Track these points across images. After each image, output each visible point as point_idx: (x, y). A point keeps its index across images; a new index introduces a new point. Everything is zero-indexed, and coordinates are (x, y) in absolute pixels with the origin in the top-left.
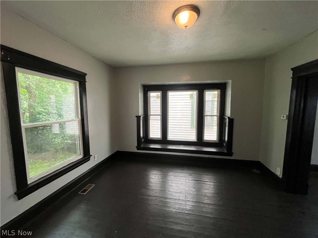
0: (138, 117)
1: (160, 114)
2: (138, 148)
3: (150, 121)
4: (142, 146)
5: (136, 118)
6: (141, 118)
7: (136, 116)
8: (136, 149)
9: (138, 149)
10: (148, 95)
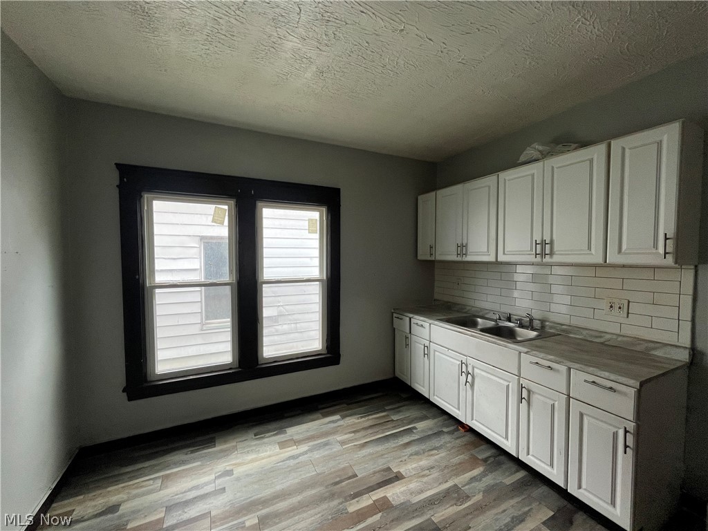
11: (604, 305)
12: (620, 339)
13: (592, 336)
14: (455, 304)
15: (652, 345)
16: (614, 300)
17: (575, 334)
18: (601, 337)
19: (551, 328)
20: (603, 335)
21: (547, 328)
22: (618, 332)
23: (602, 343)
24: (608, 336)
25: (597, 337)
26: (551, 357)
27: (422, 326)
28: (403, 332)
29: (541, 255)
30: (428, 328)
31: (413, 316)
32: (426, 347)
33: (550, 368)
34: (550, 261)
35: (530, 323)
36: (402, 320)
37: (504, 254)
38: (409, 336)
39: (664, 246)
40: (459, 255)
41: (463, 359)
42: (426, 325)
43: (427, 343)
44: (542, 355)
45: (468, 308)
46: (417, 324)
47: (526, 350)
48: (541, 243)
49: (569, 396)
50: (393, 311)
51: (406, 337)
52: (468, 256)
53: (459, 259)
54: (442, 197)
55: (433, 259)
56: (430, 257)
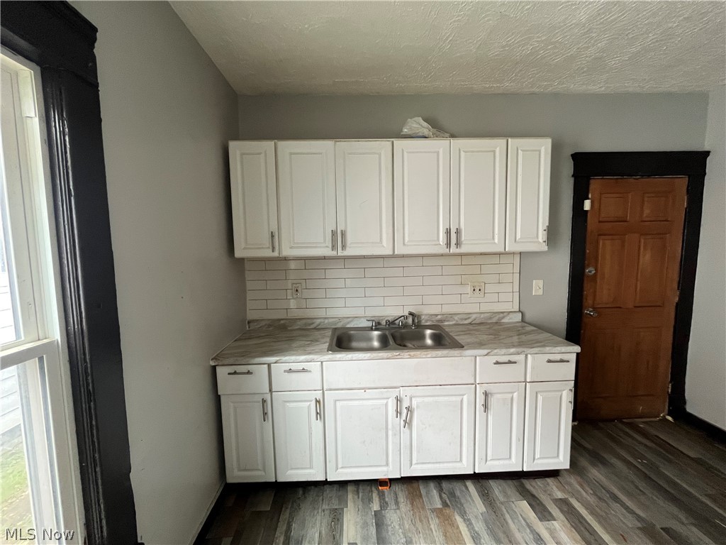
11: (469, 289)
12: (482, 316)
13: (462, 319)
14: (295, 320)
15: (502, 315)
16: (476, 284)
17: (448, 321)
18: (469, 318)
19: (427, 321)
20: (470, 316)
21: (423, 321)
22: (478, 310)
23: (470, 324)
24: (474, 316)
25: (466, 319)
26: (512, 350)
27: (304, 370)
28: (255, 394)
29: (448, 244)
30: (319, 368)
31: (278, 358)
32: (317, 401)
33: (510, 362)
34: (458, 251)
35: (413, 320)
36: (251, 373)
37: (404, 244)
38: (268, 397)
39: (542, 236)
40: (334, 247)
41: (395, 393)
42: (314, 367)
43: (319, 395)
44: (504, 351)
45: (318, 321)
46: (290, 371)
47: (485, 352)
48: (448, 232)
49: (525, 382)
50: (212, 363)
51: (264, 401)
52: (347, 249)
53: (334, 253)
54: (291, 154)
55: (276, 254)
56: (273, 251)
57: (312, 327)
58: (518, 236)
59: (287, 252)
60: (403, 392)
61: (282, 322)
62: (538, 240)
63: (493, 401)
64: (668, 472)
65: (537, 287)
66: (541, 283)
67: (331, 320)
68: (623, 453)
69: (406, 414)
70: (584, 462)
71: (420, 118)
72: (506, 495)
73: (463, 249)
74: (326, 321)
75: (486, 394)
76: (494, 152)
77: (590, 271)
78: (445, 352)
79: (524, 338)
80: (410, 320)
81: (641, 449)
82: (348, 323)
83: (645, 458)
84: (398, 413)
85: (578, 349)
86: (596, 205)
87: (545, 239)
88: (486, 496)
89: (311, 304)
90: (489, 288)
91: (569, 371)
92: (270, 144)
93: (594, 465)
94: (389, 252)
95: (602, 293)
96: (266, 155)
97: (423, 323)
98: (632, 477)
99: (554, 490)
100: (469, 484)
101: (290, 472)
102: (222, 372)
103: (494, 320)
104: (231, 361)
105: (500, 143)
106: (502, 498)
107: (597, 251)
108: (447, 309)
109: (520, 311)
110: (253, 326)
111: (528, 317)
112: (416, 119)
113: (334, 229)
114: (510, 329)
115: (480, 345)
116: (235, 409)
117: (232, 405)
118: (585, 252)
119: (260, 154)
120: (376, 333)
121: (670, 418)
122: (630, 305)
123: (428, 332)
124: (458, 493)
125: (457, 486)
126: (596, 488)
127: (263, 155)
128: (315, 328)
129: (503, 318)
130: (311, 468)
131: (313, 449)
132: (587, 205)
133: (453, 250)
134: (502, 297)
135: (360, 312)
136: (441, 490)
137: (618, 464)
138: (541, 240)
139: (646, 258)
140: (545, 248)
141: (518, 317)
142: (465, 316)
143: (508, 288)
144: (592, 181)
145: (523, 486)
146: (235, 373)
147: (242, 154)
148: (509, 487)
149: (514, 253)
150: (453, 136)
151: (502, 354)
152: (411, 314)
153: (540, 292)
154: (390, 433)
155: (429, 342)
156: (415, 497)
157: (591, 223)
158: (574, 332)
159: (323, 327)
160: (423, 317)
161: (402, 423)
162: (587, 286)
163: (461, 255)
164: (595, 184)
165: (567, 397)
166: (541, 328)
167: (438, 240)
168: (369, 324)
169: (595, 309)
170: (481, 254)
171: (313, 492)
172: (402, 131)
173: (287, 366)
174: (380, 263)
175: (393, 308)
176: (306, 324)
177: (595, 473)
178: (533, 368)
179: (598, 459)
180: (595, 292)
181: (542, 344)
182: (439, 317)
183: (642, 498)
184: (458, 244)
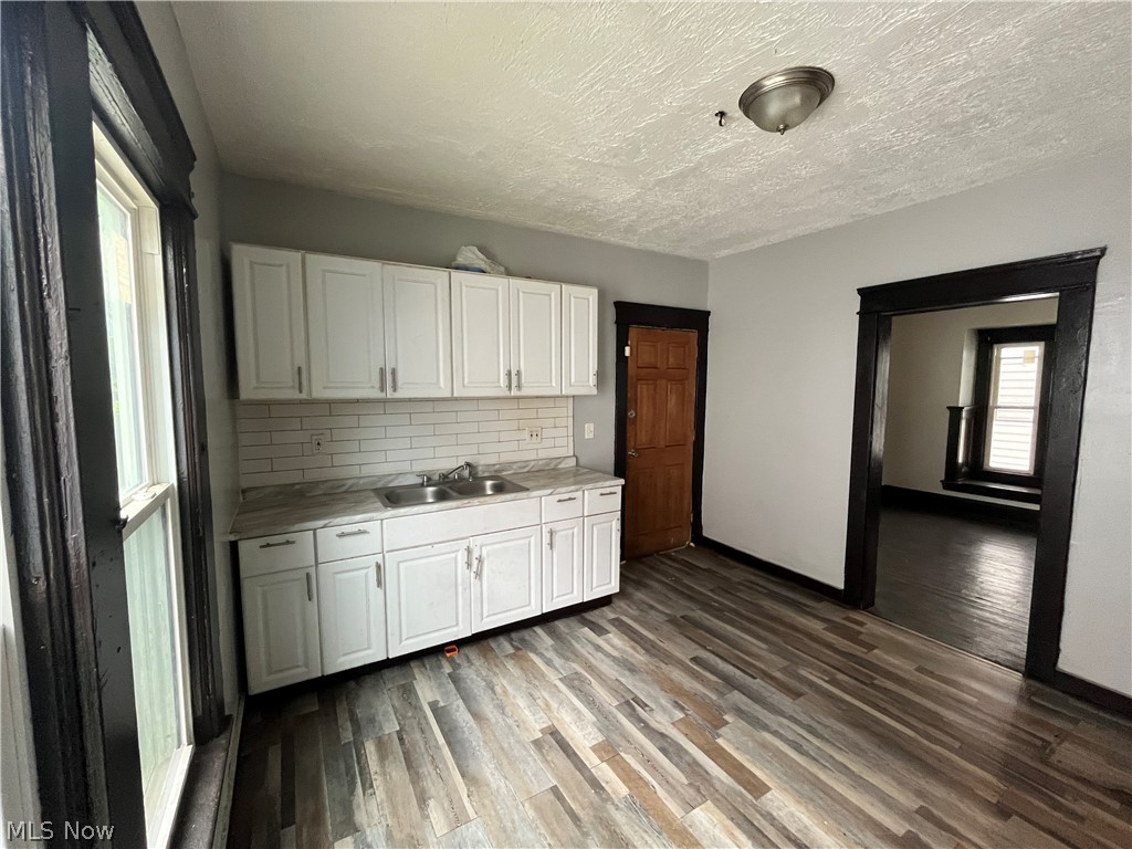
0: (955, 412)
1: (1032, 405)
2: (947, 484)
3: (994, 423)
4: (960, 482)
5: (948, 413)
6: (964, 414)
7: (949, 408)
8: (940, 485)
9: (944, 488)
10: (992, 353)
11: (526, 435)
12: (540, 462)
13: (521, 468)
15: (558, 461)
16: (533, 429)
17: (506, 470)
18: (527, 466)
19: (484, 472)
20: (528, 463)
22: (536, 457)
23: (528, 472)
24: (532, 463)
25: (524, 467)
26: (573, 488)
27: (360, 532)
28: (294, 569)
29: (510, 387)
30: (379, 528)
31: (326, 521)
32: (378, 567)
33: (570, 499)
34: (519, 394)
35: (470, 472)
36: (293, 542)
37: (464, 386)
38: (312, 571)
39: (592, 380)
40: (382, 388)
41: (464, 544)
42: (373, 527)
43: (379, 558)
44: (564, 490)
45: (350, 482)
46: (342, 535)
47: (549, 491)
48: (509, 374)
49: (583, 516)
50: (232, 538)
51: (308, 575)
52: (399, 390)
53: (382, 395)
54: (324, 271)
55: (304, 396)
56: (301, 392)
57: (344, 488)
58: (573, 380)
59: (319, 392)
60: (472, 542)
61: (297, 487)
62: (588, 385)
63: (557, 538)
64: (687, 581)
65: (589, 430)
66: (592, 425)
67: (366, 480)
68: (659, 576)
69: (475, 564)
70: (630, 590)
71: (475, 248)
72: (570, 628)
73: (524, 392)
74: (362, 481)
75: (551, 533)
76: (550, 295)
77: (631, 414)
78: (509, 496)
79: (579, 478)
80: (466, 473)
81: (671, 571)
82: (390, 482)
83: (674, 576)
84: (469, 565)
85: (622, 481)
86: (634, 350)
87: (595, 383)
88: (553, 634)
89: (337, 460)
90: (546, 433)
91: (616, 502)
92: (296, 256)
93: (637, 590)
94: (449, 395)
95: (640, 435)
96: (288, 266)
97: (480, 474)
98: (665, 591)
99: (608, 613)
100: (538, 630)
101: (342, 659)
102: (247, 549)
103: (552, 466)
104: (261, 532)
105: (553, 288)
106: (567, 631)
107: (636, 395)
108: (505, 458)
109: (574, 455)
110: (251, 496)
111: (582, 462)
112: (471, 247)
113: (382, 365)
114: (567, 472)
115: (544, 487)
116: (264, 594)
117: (259, 589)
118: (626, 396)
119: (281, 265)
120: (431, 489)
121: (692, 544)
122: (662, 444)
123: (489, 483)
124: (527, 638)
125: (526, 634)
126: (640, 605)
127: (284, 268)
128: (345, 492)
129: (560, 463)
130: (369, 648)
131: (372, 623)
132: (627, 350)
133: (514, 392)
134: (559, 442)
135: (405, 467)
136: (511, 641)
137: (655, 585)
138: (591, 384)
139: (672, 402)
140: (595, 392)
141: (572, 462)
142: (524, 464)
143: (563, 432)
144: (631, 329)
145: (583, 618)
146: (268, 545)
147: (252, 263)
148: (572, 622)
149: (567, 397)
150: (509, 273)
151: (564, 492)
152: (468, 464)
153: (591, 436)
154: (460, 588)
155: (489, 492)
156: (486, 653)
157: (632, 369)
158: (620, 471)
159: (356, 489)
160: (480, 468)
161: (473, 575)
162: (630, 428)
163: (518, 398)
164: (633, 332)
165: (616, 525)
166: (593, 470)
167: (499, 382)
168: (419, 481)
169: (637, 450)
170: (537, 397)
171: (369, 681)
172: (455, 260)
173: (339, 530)
174: (428, 407)
175: (446, 460)
176: (332, 488)
177: (640, 595)
178: (589, 502)
179: (640, 585)
180: (636, 434)
181: (595, 480)
182: (497, 466)
183: (670, 603)
184: (519, 387)
